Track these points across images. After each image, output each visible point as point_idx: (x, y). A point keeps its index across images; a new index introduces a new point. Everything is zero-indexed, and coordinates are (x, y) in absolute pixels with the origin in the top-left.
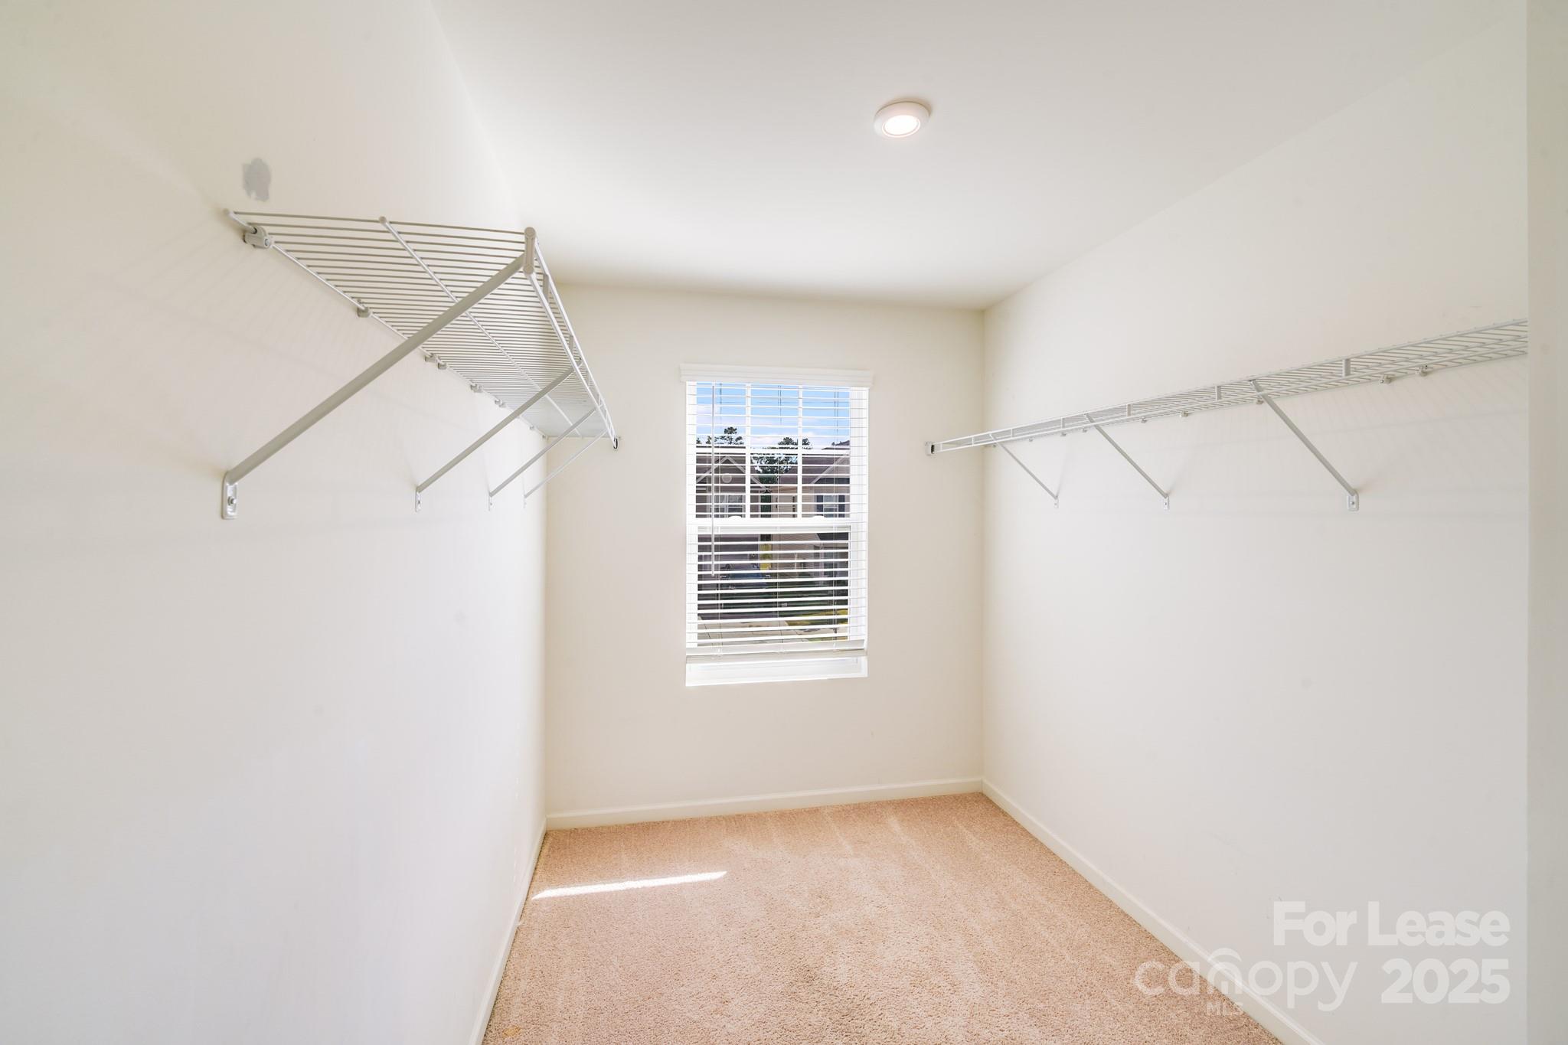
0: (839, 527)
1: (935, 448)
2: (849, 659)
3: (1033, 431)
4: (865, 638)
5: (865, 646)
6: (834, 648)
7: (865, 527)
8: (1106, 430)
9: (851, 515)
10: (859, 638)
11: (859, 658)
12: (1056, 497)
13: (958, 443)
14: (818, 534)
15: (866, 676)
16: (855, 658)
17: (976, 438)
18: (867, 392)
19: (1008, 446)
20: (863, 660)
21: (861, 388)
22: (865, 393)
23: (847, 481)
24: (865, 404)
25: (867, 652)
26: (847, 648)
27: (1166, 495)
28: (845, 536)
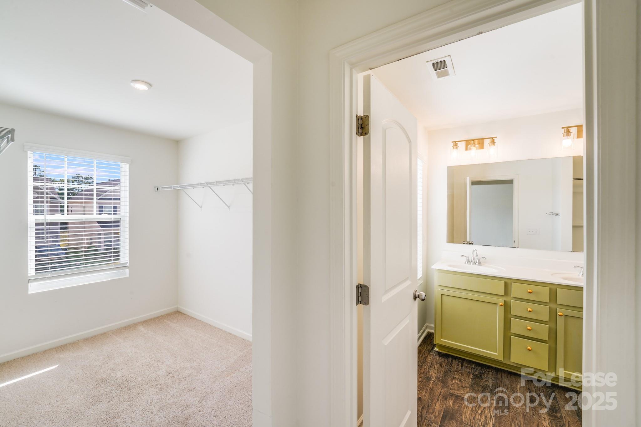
0: (115, 219)
1: (158, 189)
2: (121, 271)
3: (194, 186)
4: (128, 262)
5: (128, 265)
6: (113, 267)
7: (128, 218)
8: (211, 187)
9: (121, 214)
10: (125, 262)
11: (125, 270)
12: (201, 207)
13: (168, 188)
14: (97, 221)
15: (129, 276)
16: (123, 270)
17: (173, 187)
18: (129, 165)
19: (184, 190)
20: (127, 271)
21: (126, 164)
22: (128, 166)
23: (119, 199)
24: (128, 170)
25: (129, 267)
26: (120, 266)
27: (229, 207)
28: (118, 222)
